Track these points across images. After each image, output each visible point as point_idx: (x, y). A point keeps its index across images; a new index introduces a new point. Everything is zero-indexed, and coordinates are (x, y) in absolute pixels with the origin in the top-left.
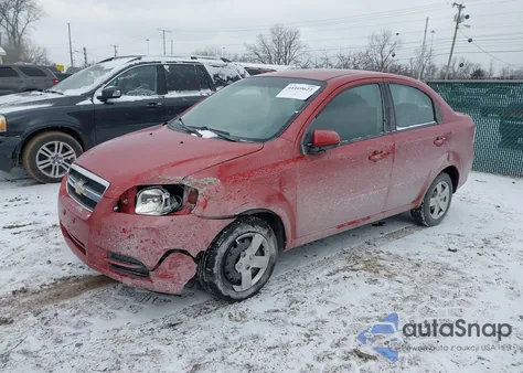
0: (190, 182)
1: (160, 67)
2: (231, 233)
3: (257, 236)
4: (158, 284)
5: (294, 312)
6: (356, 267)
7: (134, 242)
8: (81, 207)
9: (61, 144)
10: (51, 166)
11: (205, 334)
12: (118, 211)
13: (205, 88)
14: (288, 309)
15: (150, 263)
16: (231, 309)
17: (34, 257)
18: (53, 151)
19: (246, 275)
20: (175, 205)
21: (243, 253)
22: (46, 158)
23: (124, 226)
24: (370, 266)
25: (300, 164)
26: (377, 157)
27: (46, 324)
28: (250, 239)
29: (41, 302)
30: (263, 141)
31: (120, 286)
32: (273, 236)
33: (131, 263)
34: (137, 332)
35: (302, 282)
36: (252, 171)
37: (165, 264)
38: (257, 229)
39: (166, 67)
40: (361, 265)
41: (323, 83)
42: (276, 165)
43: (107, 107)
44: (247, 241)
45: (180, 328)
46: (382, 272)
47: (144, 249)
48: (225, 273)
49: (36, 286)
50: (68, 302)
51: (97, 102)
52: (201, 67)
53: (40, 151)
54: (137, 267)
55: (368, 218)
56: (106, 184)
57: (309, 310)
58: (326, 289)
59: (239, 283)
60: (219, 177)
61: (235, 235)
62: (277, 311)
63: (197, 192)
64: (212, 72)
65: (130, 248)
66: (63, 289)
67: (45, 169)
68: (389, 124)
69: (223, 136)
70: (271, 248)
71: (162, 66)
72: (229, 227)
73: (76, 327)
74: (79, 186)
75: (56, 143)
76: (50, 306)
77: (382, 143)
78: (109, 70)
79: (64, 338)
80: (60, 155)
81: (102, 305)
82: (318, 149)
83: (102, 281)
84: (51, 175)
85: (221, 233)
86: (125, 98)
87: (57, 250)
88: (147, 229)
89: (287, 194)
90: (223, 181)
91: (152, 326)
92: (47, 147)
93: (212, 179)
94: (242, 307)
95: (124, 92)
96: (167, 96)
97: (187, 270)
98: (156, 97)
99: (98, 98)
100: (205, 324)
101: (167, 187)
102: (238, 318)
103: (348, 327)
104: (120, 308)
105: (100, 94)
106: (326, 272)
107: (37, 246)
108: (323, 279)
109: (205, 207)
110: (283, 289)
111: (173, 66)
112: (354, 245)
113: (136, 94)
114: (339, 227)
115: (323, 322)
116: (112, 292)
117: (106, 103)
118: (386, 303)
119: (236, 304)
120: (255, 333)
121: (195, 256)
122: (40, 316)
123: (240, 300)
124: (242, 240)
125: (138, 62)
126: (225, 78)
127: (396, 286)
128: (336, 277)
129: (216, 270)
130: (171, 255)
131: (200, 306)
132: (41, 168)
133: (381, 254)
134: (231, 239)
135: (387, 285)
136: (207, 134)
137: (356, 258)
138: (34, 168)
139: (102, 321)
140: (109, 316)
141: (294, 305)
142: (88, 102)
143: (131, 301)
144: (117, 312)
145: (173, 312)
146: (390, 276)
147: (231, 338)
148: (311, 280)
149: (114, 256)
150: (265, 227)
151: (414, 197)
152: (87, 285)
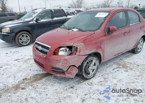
0: (75, 45)
1: (51, 11)
2: (87, 60)
3: (94, 60)
4: (68, 76)
5: (107, 82)
6: (120, 67)
7: (60, 64)
8: (41, 54)
9: (26, 35)
10: (23, 42)
11: (82, 90)
12: (54, 55)
13: (64, 16)
14: (105, 81)
15: (65, 69)
16: (87, 82)
17: (26, 69)
18: (23, 37)
19: (91, 71)
20: (70, 52)
21: (90, 65)
22: (22, 39)
23: (57, 59)
24: (124, 66)
25: (105, 37)
26: (126, 34)
27: (35, 89)
28: (92, 61)
29: (32, 82)
30: (94, 31)
31: (53, 76)
32: (98, 60)
33: (59, 70)
34: (62, 90)
35: (106, 72)
36: (92, 41)
37: (69, 70)
38: (94, 58)
39: (53, 11)
40: (121, 66)
41: (109, 12)
42: (99, 38)
43: (38, 23)
44: (91, 62)
45: (75, 88)
46: (128, 68)
47: (63, 66)
48: (85, 71)
49: (29, 77)
50: (39, 82)
51: (35, 22)
52: (63, 10)
53: (20, 37)
54: (61, 71)
55: (122, 52)
56: (50, 47)
57: (110, 81)
58: (113, 74)
59: (89, 74)
60: (84, 43)
61: (88, 60)
62: (101, 82)
63: (77, 48)
64: (66, 11)
65: (59, 65)
66: (37, 78)
67: (21, 43)
68: (128, 24)
69: (80, 30)
70: (97, 63)
71: (52, 10)
72: (86, 58)
73: (44, 89)
74: (40, 48)
75: (24, 35)
76: (35, 83)
77: (127, 30)
78: (37, 12)
79: (42, 93)
80: (25, 38)
81: (49, 82)
82: (111, 32)
83: (48, 75)
84: (23, 44)
85: (84, 60)
86: (42, 21)
87: (31, 66)
88: (64, 60)
89: (102, 47)
90: (85, 44)
91: (66, 88)
92: (22, 36)
93: (82, 44)
94: (91, 81)
95: (42, 19)
96: (54, 19)
97: (75, 71)
98: (51, 20)
99: (35, 21)
100: (81, 87)
101: (68, 47)
102: (91, 84)
103: (124, 86)
104: (55, 83)
105: (35, 20)
106: (112, 69)
107: (25, 65)
108: (111, 71)
109: (80, 52)
110: (101, 75)
111: (55, 10)
112: (117, 60)
113: (45, 19)
114: (115, 55)
115: (116, 84)
116: (51, 78)
117: (37, 22)
118: (133, 78)
119: (88, 80)
120: (97, 89)
121: (77, 67)
122: (33, 86)
123: (89, 79)
124: (90, 62)
125: (45, 9)
126: (70, 13)
127: (134, 72)
128: (115, 70)
129: (83, 71)
130: (71, 67)
131: (78, 81)
132: (20, 42)
133: (126, 63)
134: (87, 61)
135: (131, 72)
136: (75, 30)
137: (119, 64)
138: (19, 42)
139: (51, 87)
140: (53, 86)
141: (106, 80)
142: (32, 22)
143: (57, 80)
144: (55, 84)
145: (71, 83)
146: (131, 69)
147: (91, 91)
148: (108, 72)
149: (54, 68)
150: (96, 57)
151: (134, 45)
152: (43, 76)
